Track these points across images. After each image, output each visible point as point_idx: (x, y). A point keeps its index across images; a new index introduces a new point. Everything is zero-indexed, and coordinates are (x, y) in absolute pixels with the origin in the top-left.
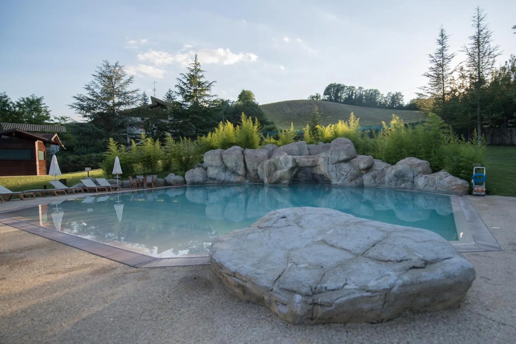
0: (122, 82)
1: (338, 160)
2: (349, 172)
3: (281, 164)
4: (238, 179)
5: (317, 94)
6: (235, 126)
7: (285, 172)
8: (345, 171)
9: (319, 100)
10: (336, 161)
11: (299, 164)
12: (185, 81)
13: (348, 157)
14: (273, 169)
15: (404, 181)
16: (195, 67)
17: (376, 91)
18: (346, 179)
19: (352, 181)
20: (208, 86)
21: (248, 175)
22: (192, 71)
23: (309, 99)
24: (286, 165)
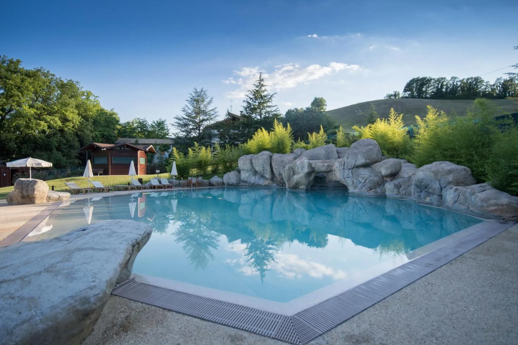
0: (205, 103)
1: (354, 164)
2: (368, 178)
3: (298, 169)
4: (266, 182)
5: (396, 92)
6: (269, 133)
7: (301, 178)
8: (363, 178)
9: (397, 98)
10: (353, 166)
11: (315, 169)
12: (252, 97)
13: (368, 161)
14: (292, 173)
15: (429, 194)
16: (260, 83)
18: (364, 188)
19: (371, 189)
20: (270, 98)
21: (275, 179)
22: (257, 87)
23: (386, 98)
24: (302, 170)
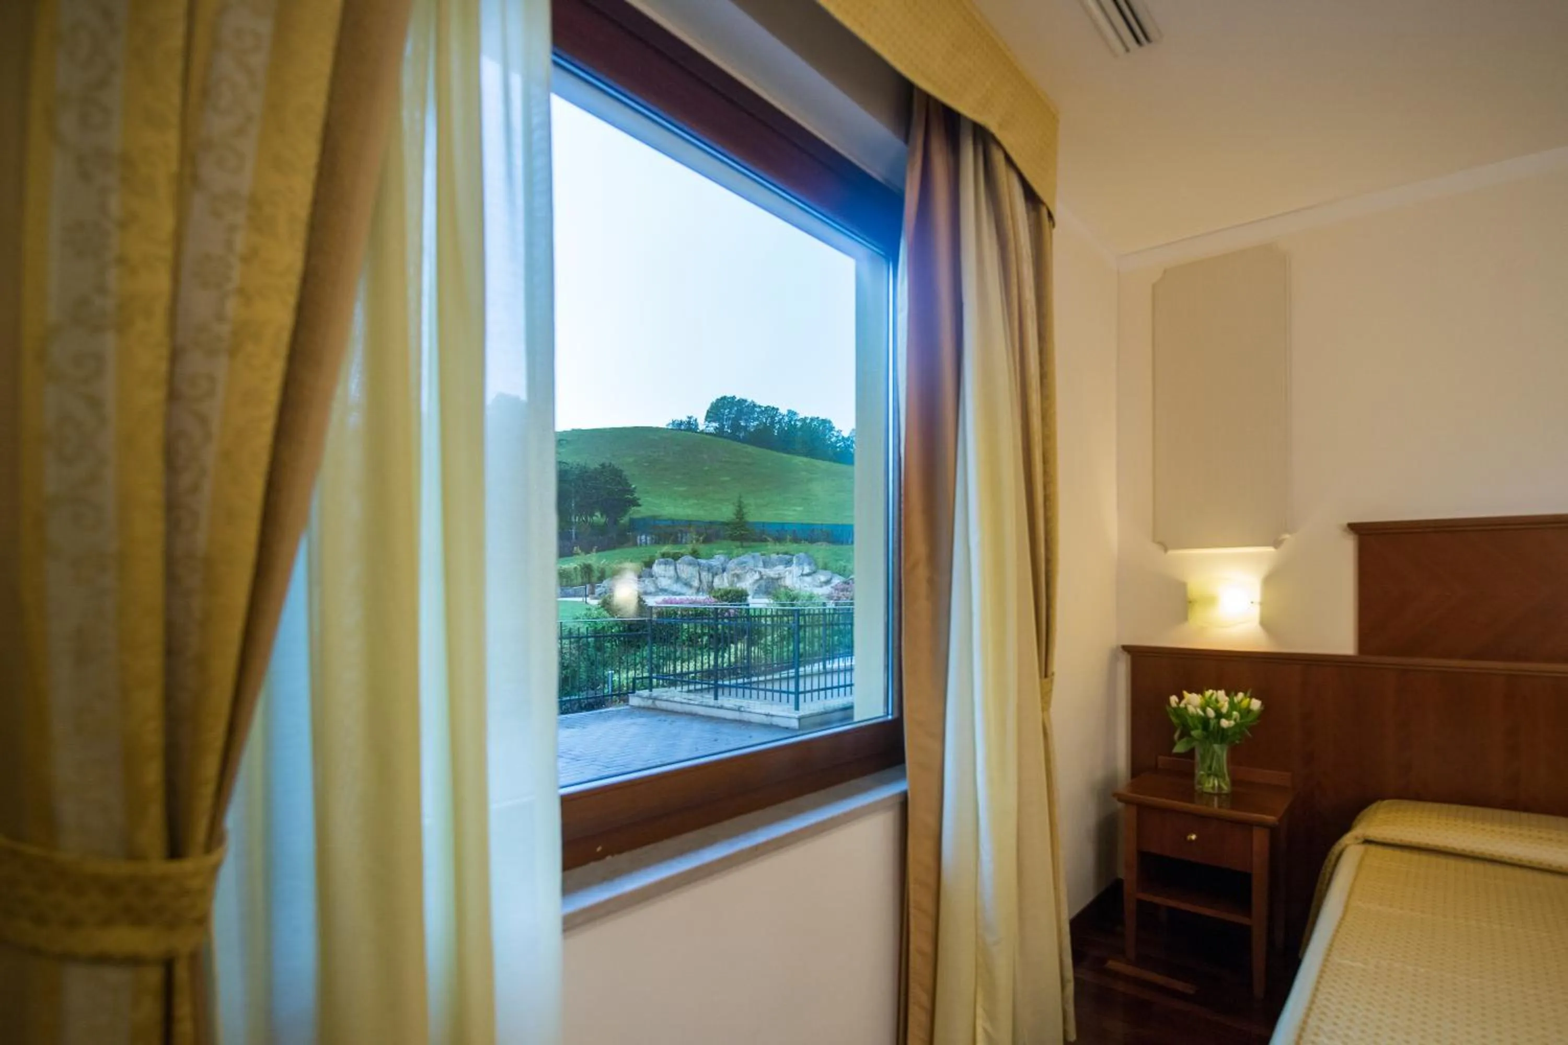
5: (690, 418)
9: (692, 431)
17: (824, 421)
23: (670, 427)
